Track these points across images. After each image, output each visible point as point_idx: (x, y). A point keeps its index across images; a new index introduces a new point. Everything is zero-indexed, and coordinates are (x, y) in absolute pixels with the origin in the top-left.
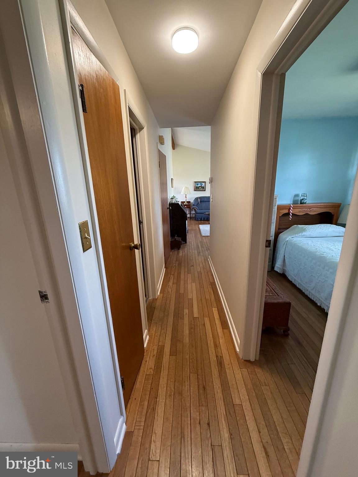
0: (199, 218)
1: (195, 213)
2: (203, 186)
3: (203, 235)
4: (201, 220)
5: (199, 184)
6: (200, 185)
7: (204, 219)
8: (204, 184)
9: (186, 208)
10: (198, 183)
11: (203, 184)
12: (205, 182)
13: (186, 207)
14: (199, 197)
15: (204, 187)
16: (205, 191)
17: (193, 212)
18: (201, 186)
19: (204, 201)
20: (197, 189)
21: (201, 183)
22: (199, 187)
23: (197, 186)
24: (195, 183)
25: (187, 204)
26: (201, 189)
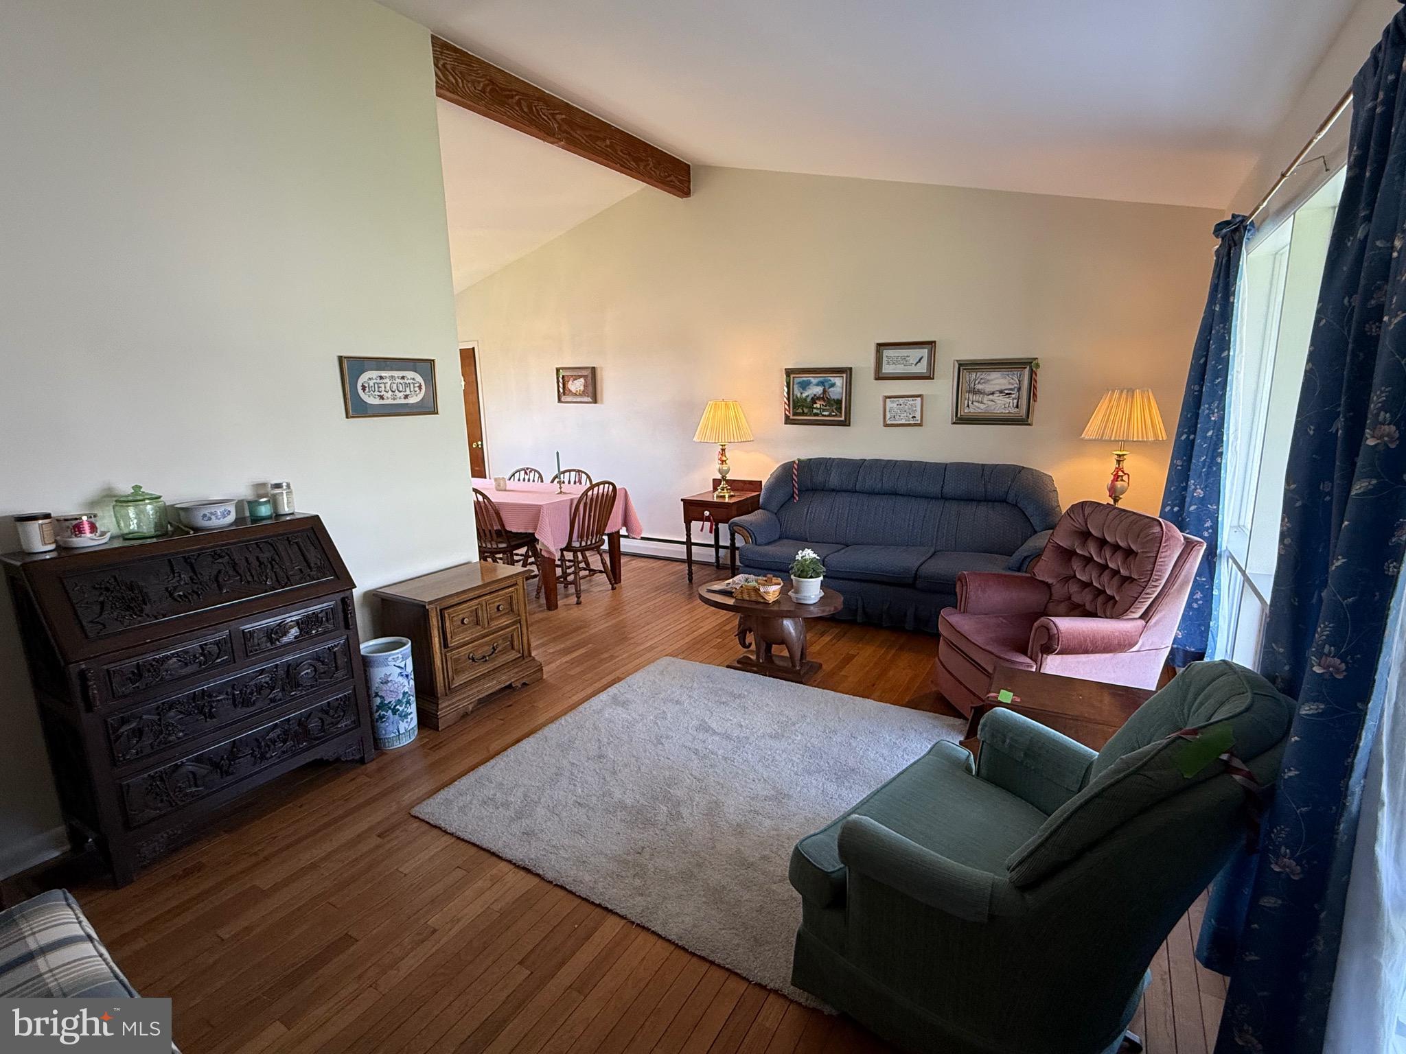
2: (838, 397)
5: (814, 381)
6: (818, 390)
8: (839, 381)
9: (708, 519)
10: (805, 377)
11: (833, 385)
12: (846, 372)
13: (707, 513)
15: (840, 402)
16: (846, 423)
20: (800, 410)
21: (821, 379)
22: (812, 398)
23: (804, 395)
24: (792, 376)
25: (727, 496)
26: (825, 416)
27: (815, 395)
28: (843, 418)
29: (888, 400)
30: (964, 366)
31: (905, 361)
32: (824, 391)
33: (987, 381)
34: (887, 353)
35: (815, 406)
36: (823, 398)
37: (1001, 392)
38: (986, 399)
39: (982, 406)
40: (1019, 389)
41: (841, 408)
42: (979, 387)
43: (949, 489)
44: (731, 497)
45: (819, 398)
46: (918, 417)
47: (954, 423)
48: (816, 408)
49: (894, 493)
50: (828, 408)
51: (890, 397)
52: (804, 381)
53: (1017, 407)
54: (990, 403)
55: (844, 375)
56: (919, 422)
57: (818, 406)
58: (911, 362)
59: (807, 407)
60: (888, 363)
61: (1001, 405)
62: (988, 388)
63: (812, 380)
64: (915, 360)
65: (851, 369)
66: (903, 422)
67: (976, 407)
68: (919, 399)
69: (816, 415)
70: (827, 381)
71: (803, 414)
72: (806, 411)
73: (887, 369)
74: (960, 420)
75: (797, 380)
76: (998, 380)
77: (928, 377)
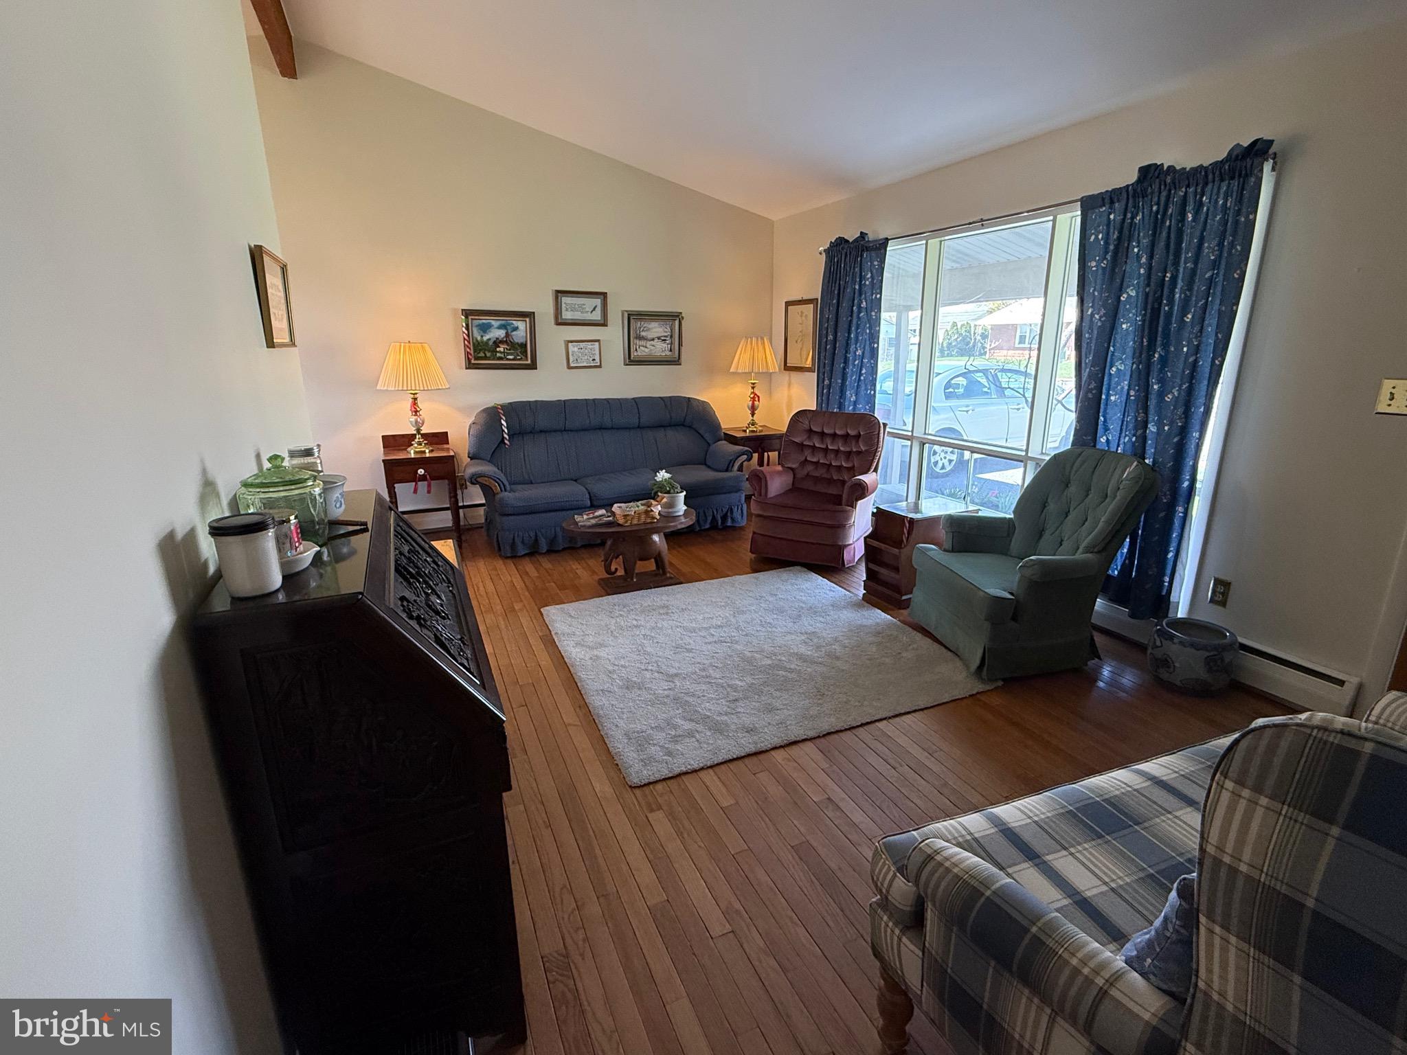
0: (518, 541)
1: (484, 502)
2: (522, 340)
3: (638, 772)
4: (533, 552)
5: (495, 324)
6: (501, 333)
7: (552, 541)
8: (522, 325)
9: (423, 478)
10: (485, 320)
11: (516, 329)
12: (528, 316)
13: (421, 472)
14: (503, 407)
15: (524, 346)
16: (533, 366)
17: (475, 496)
18: (507, 340)
19: (532, 432)
20: (482, 354)
21: (503, 322)
22: (495, 342)
23: (485, 339)
24: (470, 317)
25: (427, 451)
26: (510, 360)
27: (497, 339)
28: (529, 362)
29: (570, 344)
30: (633, 317)
31: (581, 308)
32: (507, 335)
33: (648, 330)
34: (566, 300)
35: (498, 349)
36: (506, 342)
37: (659, 338)
38: (649, 343)
39: (646, 350)
40: (671, 337)
41: (526, 351)
42: (643, 334)
43: (645, 420)
44: (431, 451)
45: (502, 342)
46: (598, 360)
47: (627, 365)
48: (500, 352)
49: (601, 428)
50: (512, 351)
51: (572, 342)
52: (483, 324)
53: (671, 351)
54: (653, 348)
55: (528, 320)
56: (598, 364)
57: (502, 350)
58: (587, 310)
59: (489, 351)
60: (567, 310)
61: (660, 349)
62: (650, 335)
63: (493, 323)
64: (589, 309)
65: (534, 313)
66: (585, 364)
67: (642, 351)
68: (597, 343)
69: (500, 359)
70: (510, 324)
71: (486, 358)
72: (488, 354)
73: (567, 315)
74: (631, 361)
75: (476, 322)
76: (656, 329)
77: (603, 324)
